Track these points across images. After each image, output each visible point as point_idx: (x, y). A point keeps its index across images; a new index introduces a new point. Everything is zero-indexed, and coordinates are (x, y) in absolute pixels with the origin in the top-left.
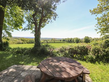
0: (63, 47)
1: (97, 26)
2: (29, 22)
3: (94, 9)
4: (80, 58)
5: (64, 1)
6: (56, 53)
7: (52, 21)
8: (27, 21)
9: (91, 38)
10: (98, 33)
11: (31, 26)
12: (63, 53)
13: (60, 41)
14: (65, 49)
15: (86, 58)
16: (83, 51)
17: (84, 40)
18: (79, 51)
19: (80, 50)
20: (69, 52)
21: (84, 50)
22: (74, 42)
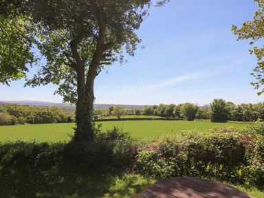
0: (168, 142)
1: (256, 74)
2: (50, 59)
3: (244, 24)
4: (225, 174)
5: (160, 4)
6: (150, 159)
7: (124, 59)
8: (44, 56)
9: (231, 103)
10: (259, 94)
11: (56, 72)
12: (171, 161)
13: (138, 113)
14: (177, 148)
15: (243, 175)
16: (230, 152)
17: (210, 111)
18: (220, 152)
19: (220, 149)
20: (190, 156)
21: (234, 151)
22: (182, 118)
